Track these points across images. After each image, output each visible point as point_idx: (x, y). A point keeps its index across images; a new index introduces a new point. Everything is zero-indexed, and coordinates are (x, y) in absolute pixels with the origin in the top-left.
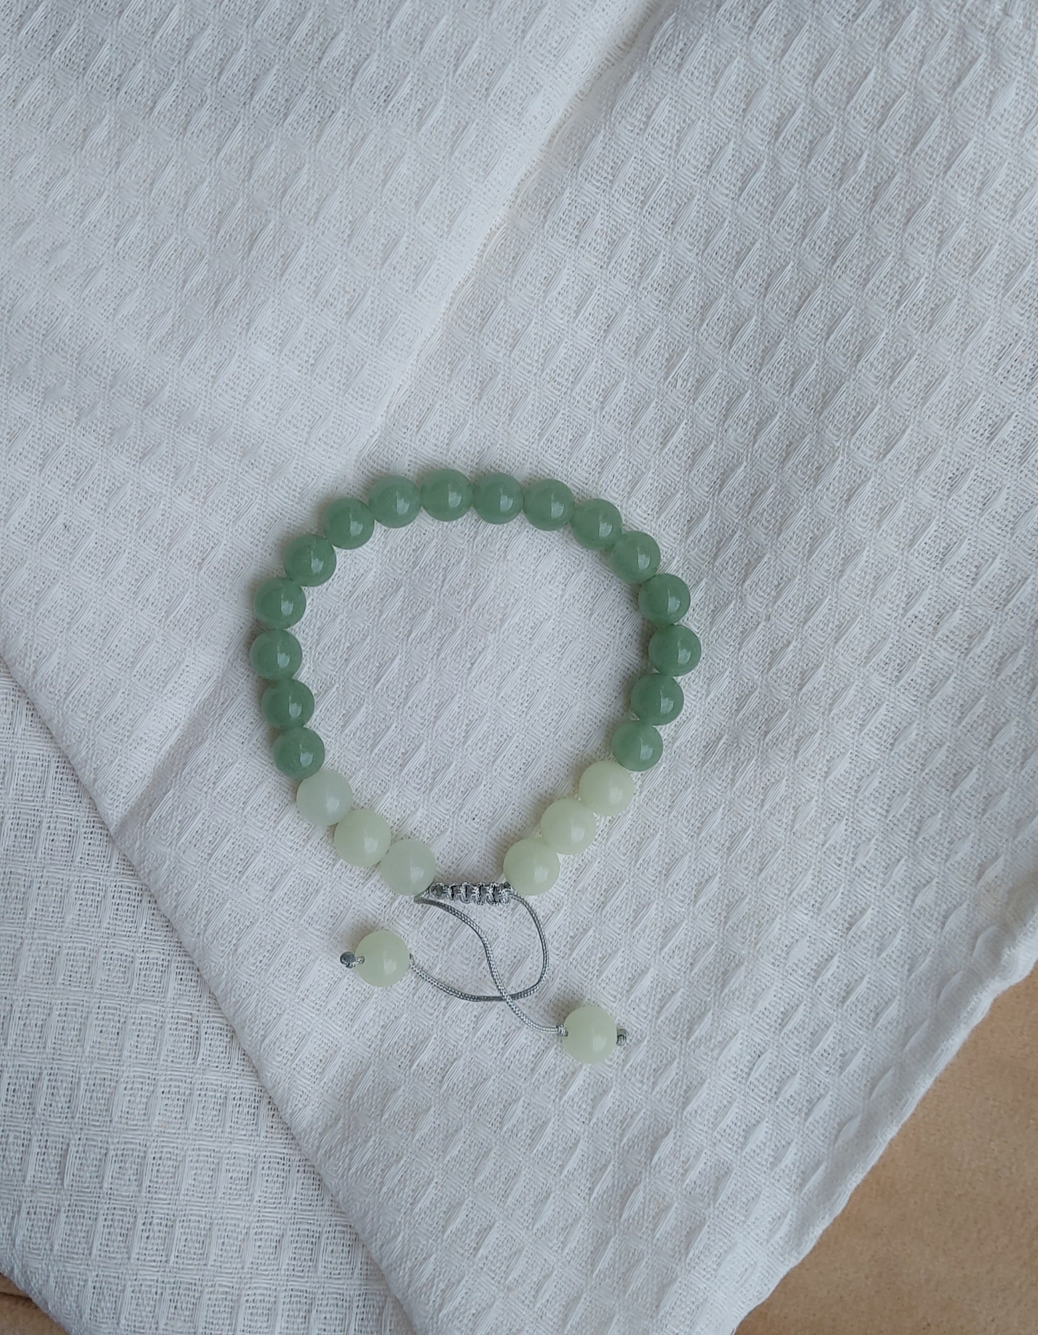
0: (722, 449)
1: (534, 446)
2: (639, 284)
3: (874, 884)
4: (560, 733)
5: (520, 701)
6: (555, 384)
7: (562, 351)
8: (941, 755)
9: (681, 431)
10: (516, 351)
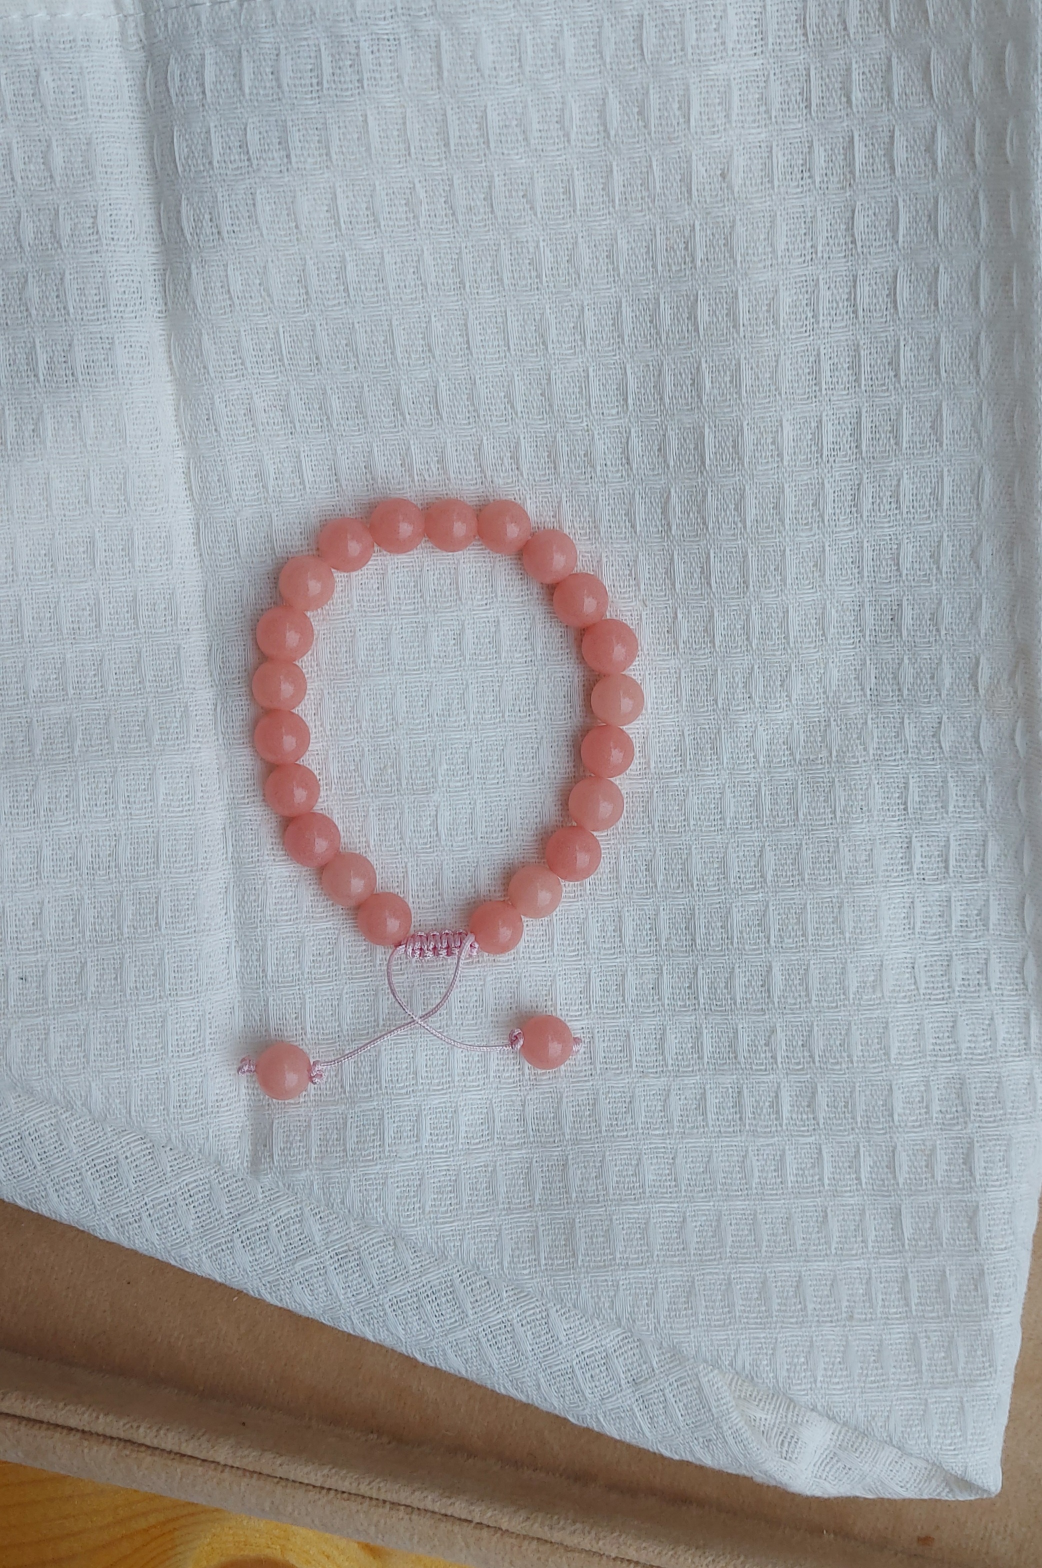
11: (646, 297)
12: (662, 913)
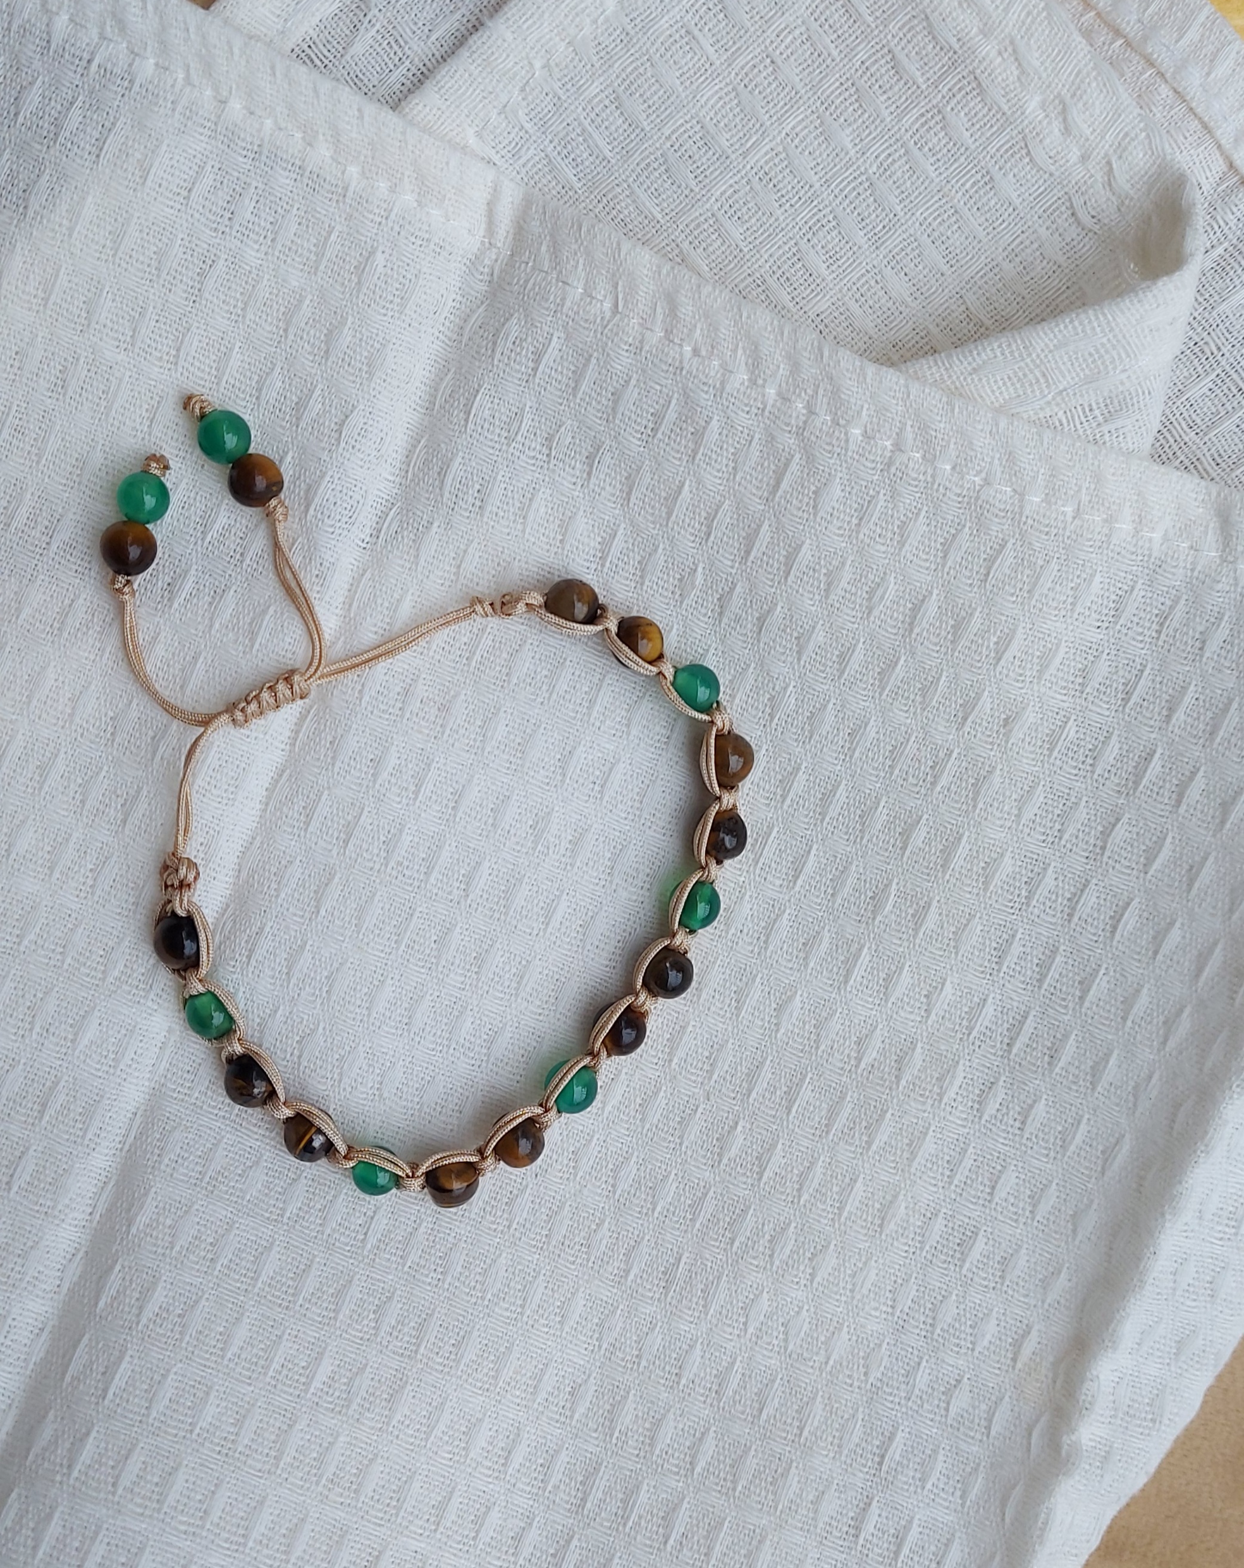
11: (868, 791)
12: (564, 1452)
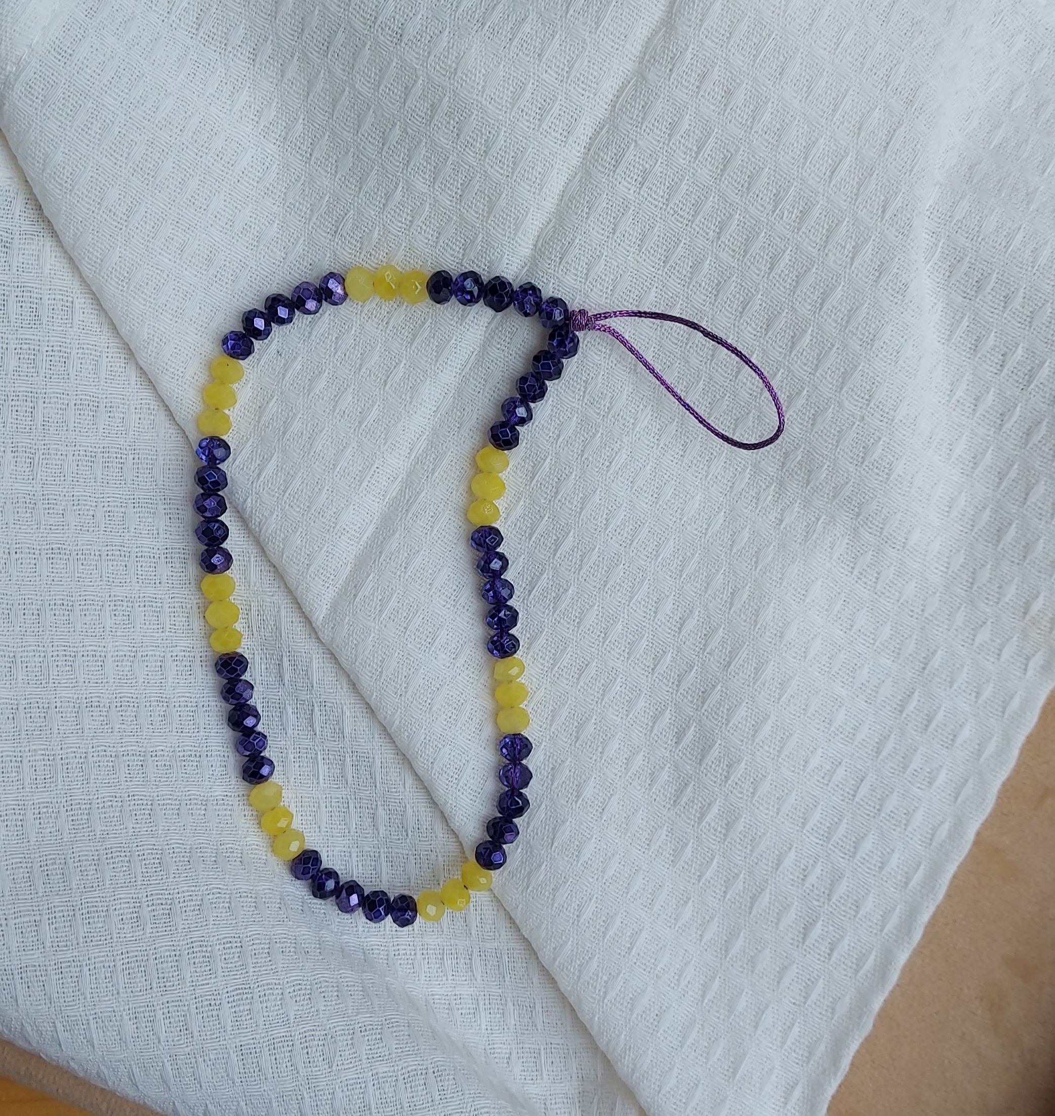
0: (822, 271)
1: (660, 272)
2: (751, 128)
3: (941, 629)
4: (685, 519)
5: (651, 493)
6: (678, 217)
7: (684, 187)
8: (986, 516)
9: (786, 257)
10: (644, 188)
